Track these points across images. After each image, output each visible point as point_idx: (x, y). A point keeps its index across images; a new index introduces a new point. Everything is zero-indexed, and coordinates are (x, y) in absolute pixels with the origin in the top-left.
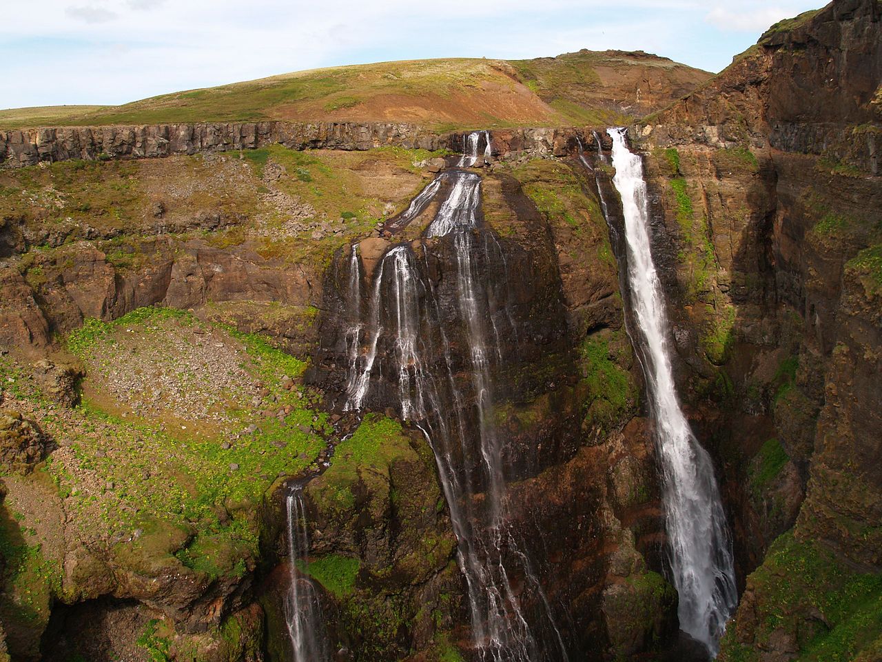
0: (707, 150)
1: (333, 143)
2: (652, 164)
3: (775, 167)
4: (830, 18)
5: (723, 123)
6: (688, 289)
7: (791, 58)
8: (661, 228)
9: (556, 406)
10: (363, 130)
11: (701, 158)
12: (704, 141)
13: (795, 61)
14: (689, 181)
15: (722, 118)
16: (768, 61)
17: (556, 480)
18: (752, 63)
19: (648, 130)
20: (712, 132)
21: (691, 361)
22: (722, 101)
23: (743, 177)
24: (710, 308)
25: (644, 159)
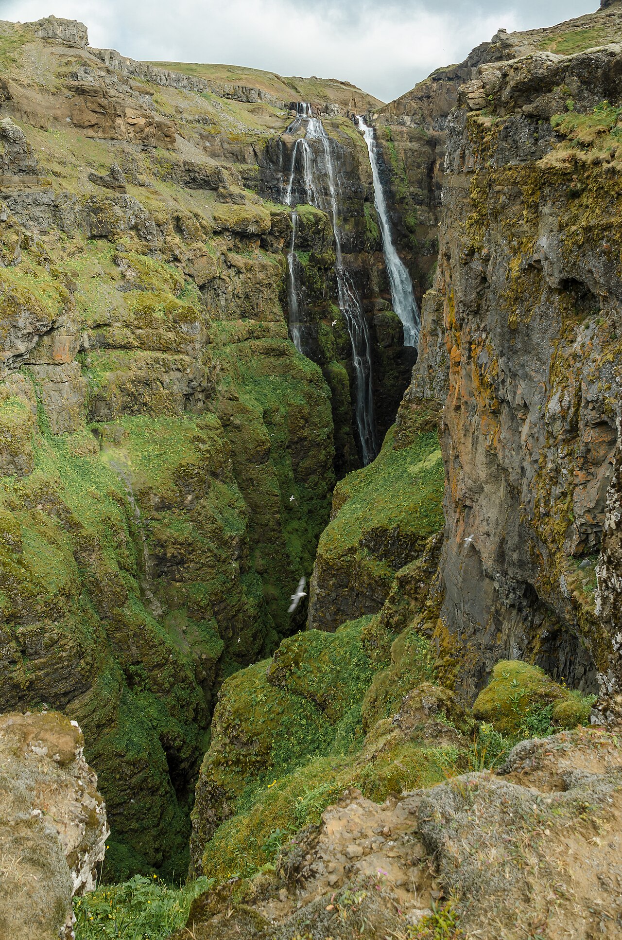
0: (404, 129)
1: (236, 97)
2: (379, 133)
3: (436, 139)
4: (467, 66)
5: (413, 115)
6: (396, 196)
7: (446, 85)
8: (383, 165)
9: (357, 224)
10: (253, 92)
11: (401, 133)
12: (403, 124)
13: (448, 86)
14: (396, 143)
15: (413, 112)
16: (435, 86)
17: (356, 259)
18: (427, 86)
19: (376, 116)
20: (408, 119)
21: (399, 228)
22: (413, 104)
23: (422, 142)
24: (406, 206)
25: (375, 130)
